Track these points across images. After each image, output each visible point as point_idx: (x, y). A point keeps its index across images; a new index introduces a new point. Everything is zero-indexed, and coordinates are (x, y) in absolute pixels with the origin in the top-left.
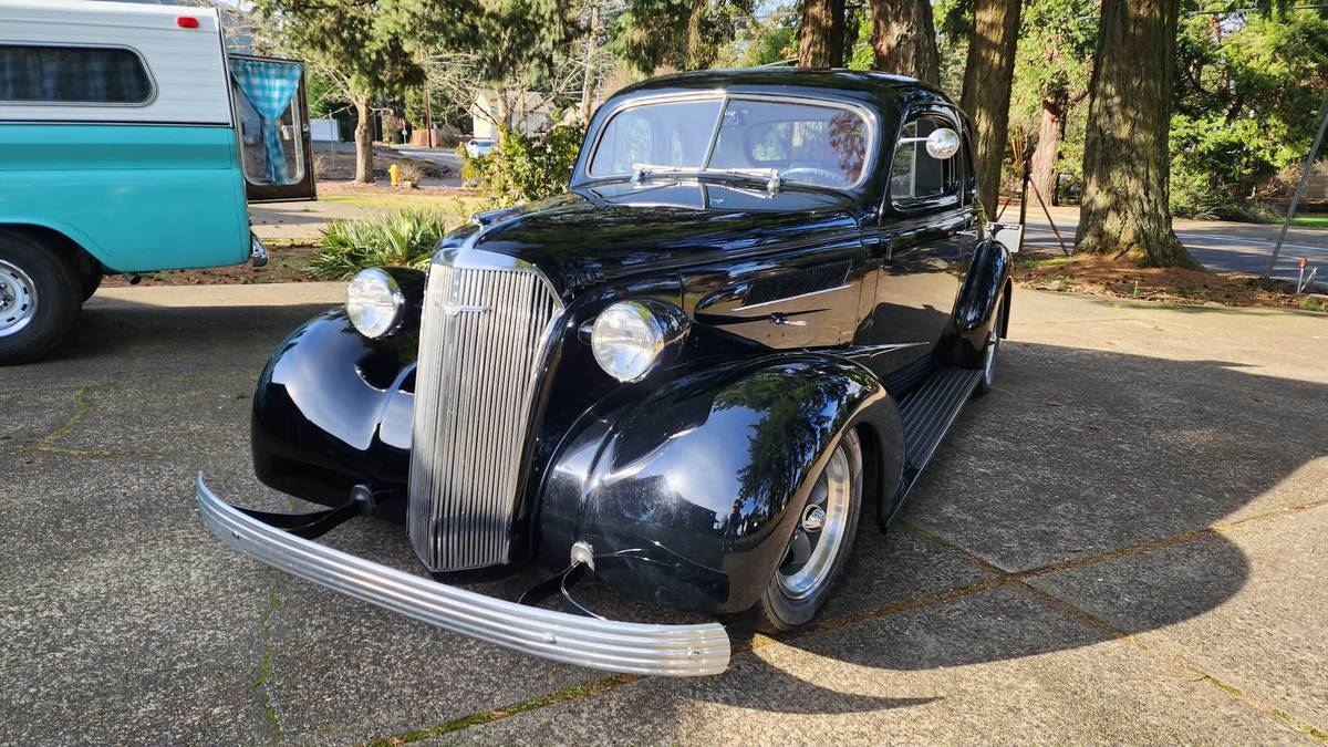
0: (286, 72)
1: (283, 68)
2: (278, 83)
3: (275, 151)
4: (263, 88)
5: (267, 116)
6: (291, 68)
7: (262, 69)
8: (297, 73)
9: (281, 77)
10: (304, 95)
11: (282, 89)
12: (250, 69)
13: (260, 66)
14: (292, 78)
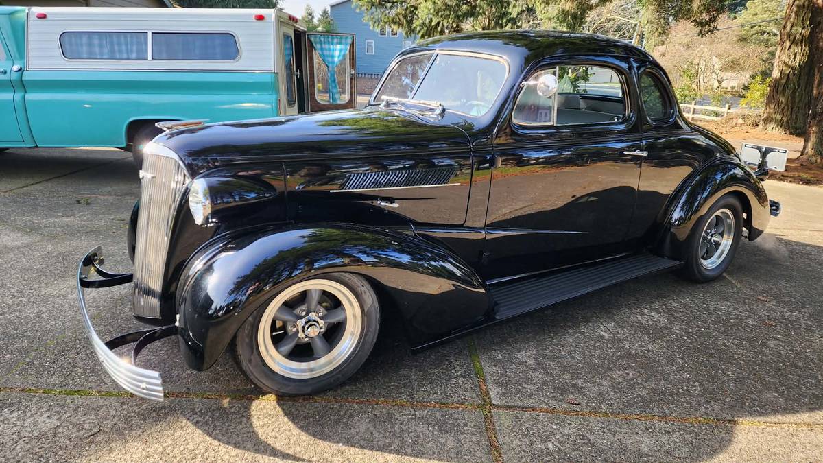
0: (343, 41)
1: (341, 38)
2: (338, 47)
3: (333, 85)
4: (329, 49)
5: (330, 65)
6: (346, 39)
7: (330, 40)
8: (350, 41)
9: (340, 43)
10: (353, 52)
11: (341, 50)
12: (322, 40)
13: (328, 38)
14: (346, 44)
